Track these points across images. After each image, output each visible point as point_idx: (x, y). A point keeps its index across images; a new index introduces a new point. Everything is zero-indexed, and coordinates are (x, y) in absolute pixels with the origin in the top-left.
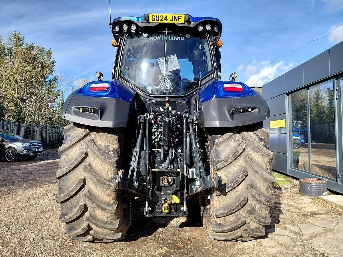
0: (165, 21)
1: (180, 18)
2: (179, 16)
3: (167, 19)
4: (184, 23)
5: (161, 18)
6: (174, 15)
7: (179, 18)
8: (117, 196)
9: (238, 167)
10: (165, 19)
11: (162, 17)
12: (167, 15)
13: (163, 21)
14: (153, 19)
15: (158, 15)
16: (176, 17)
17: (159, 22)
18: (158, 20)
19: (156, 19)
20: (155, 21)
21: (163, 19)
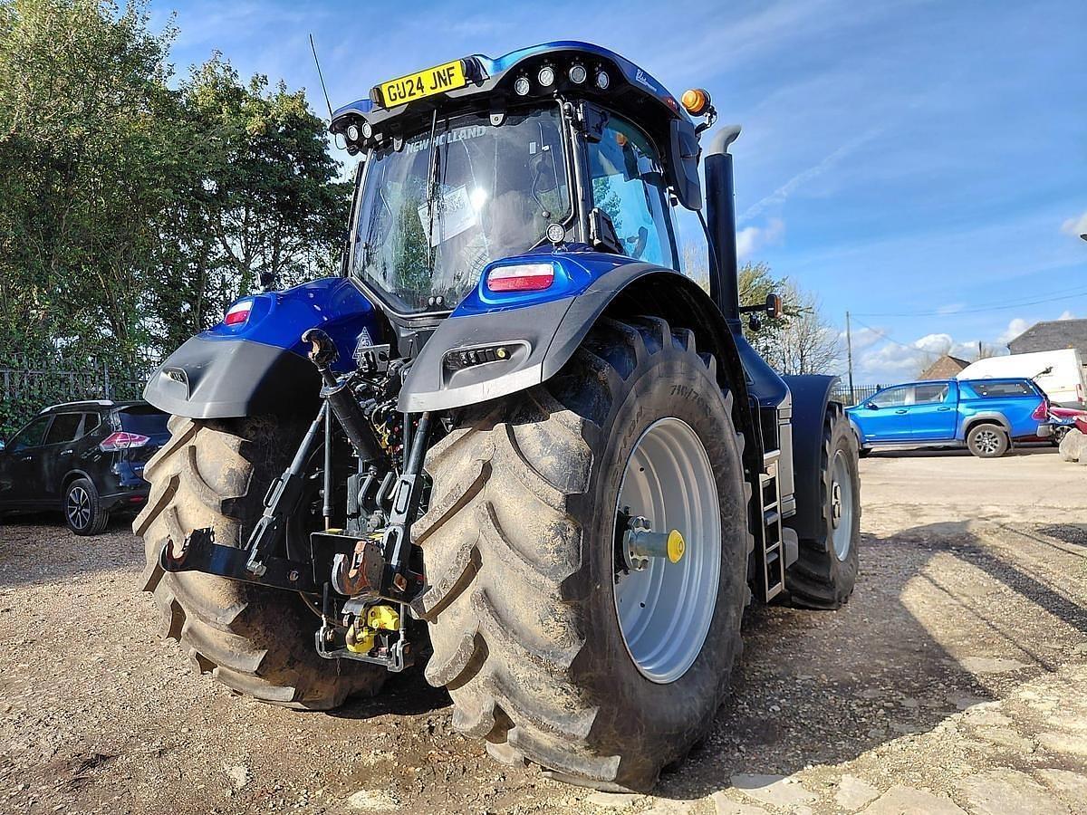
0: (419, 95)
1: (453, 75)
2: (448, 69)
3: (422, 88)
4: (466, 85)
5: (408, 87)
6: (435, 70)
7: (450, 76)
8: (239, 591)
9: (460, 537)
10: (418, 88)
11: (410, 83)
12: (419, 75)
13: (414, 94)
14: (393, 97)
15: (399, 82)
16: (442, 75)
17: (408, 99)
18: (402, 95)
19: (399, 94)
20: (399, 101)
21: (414, 90)
